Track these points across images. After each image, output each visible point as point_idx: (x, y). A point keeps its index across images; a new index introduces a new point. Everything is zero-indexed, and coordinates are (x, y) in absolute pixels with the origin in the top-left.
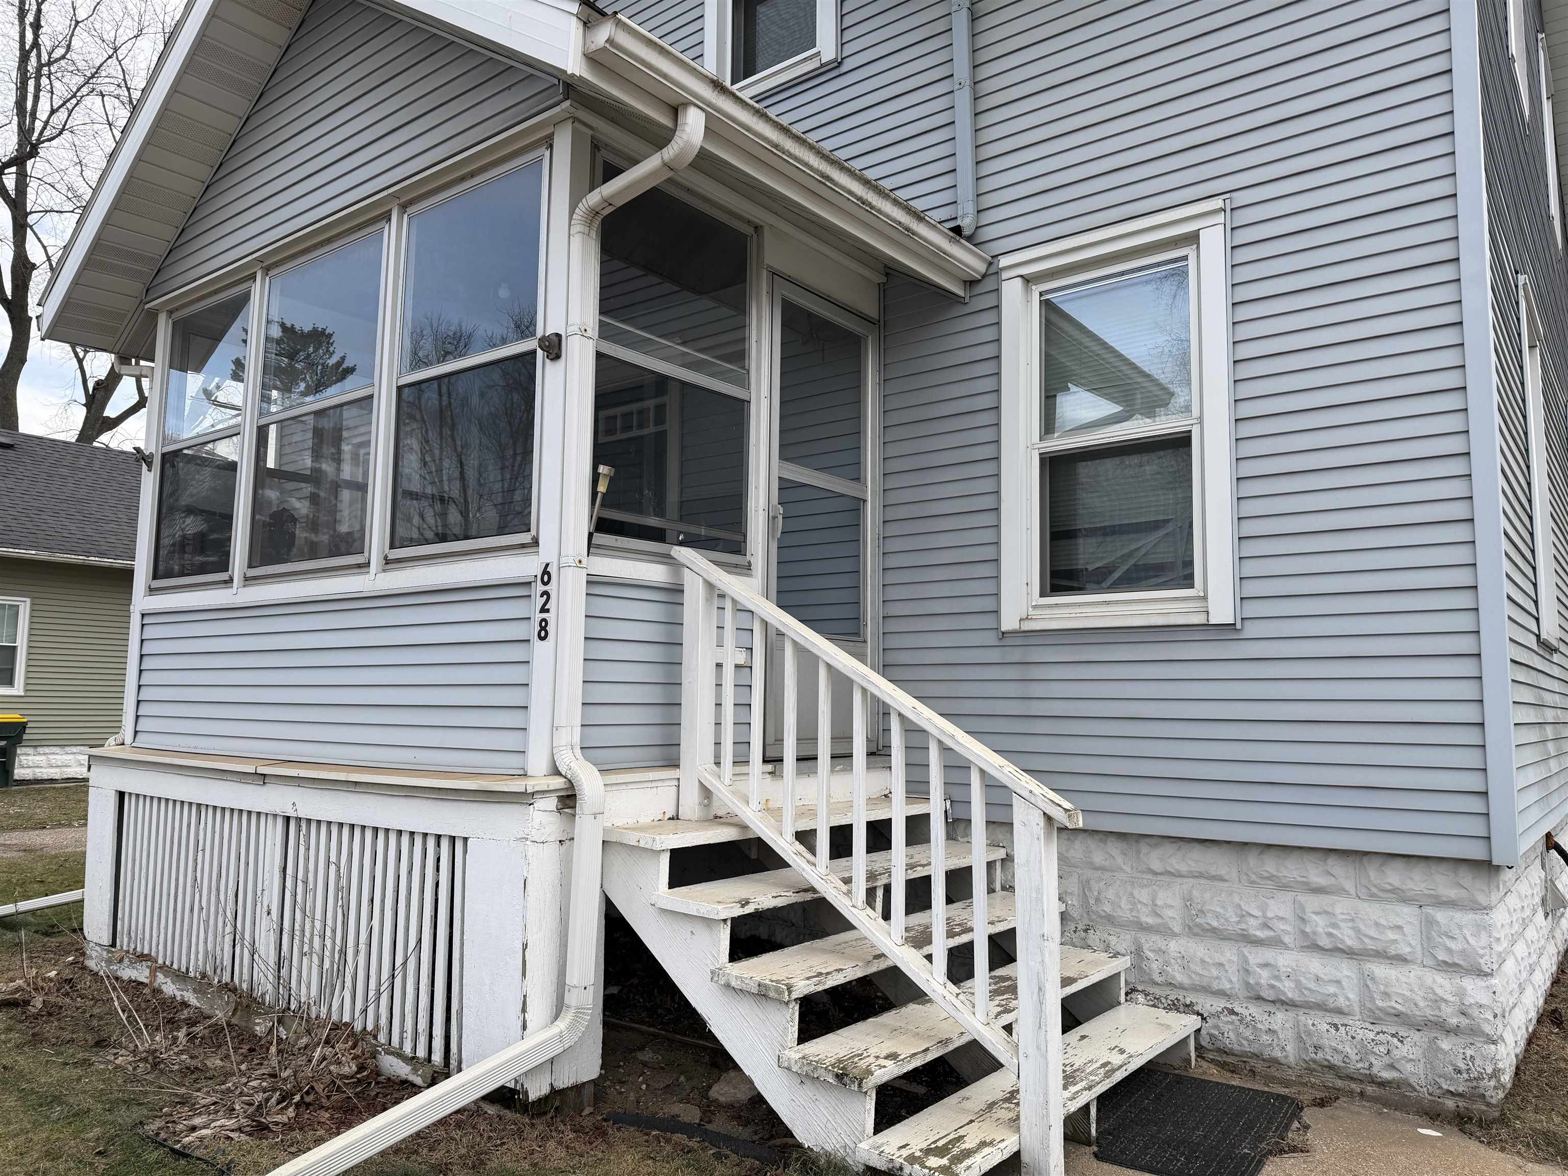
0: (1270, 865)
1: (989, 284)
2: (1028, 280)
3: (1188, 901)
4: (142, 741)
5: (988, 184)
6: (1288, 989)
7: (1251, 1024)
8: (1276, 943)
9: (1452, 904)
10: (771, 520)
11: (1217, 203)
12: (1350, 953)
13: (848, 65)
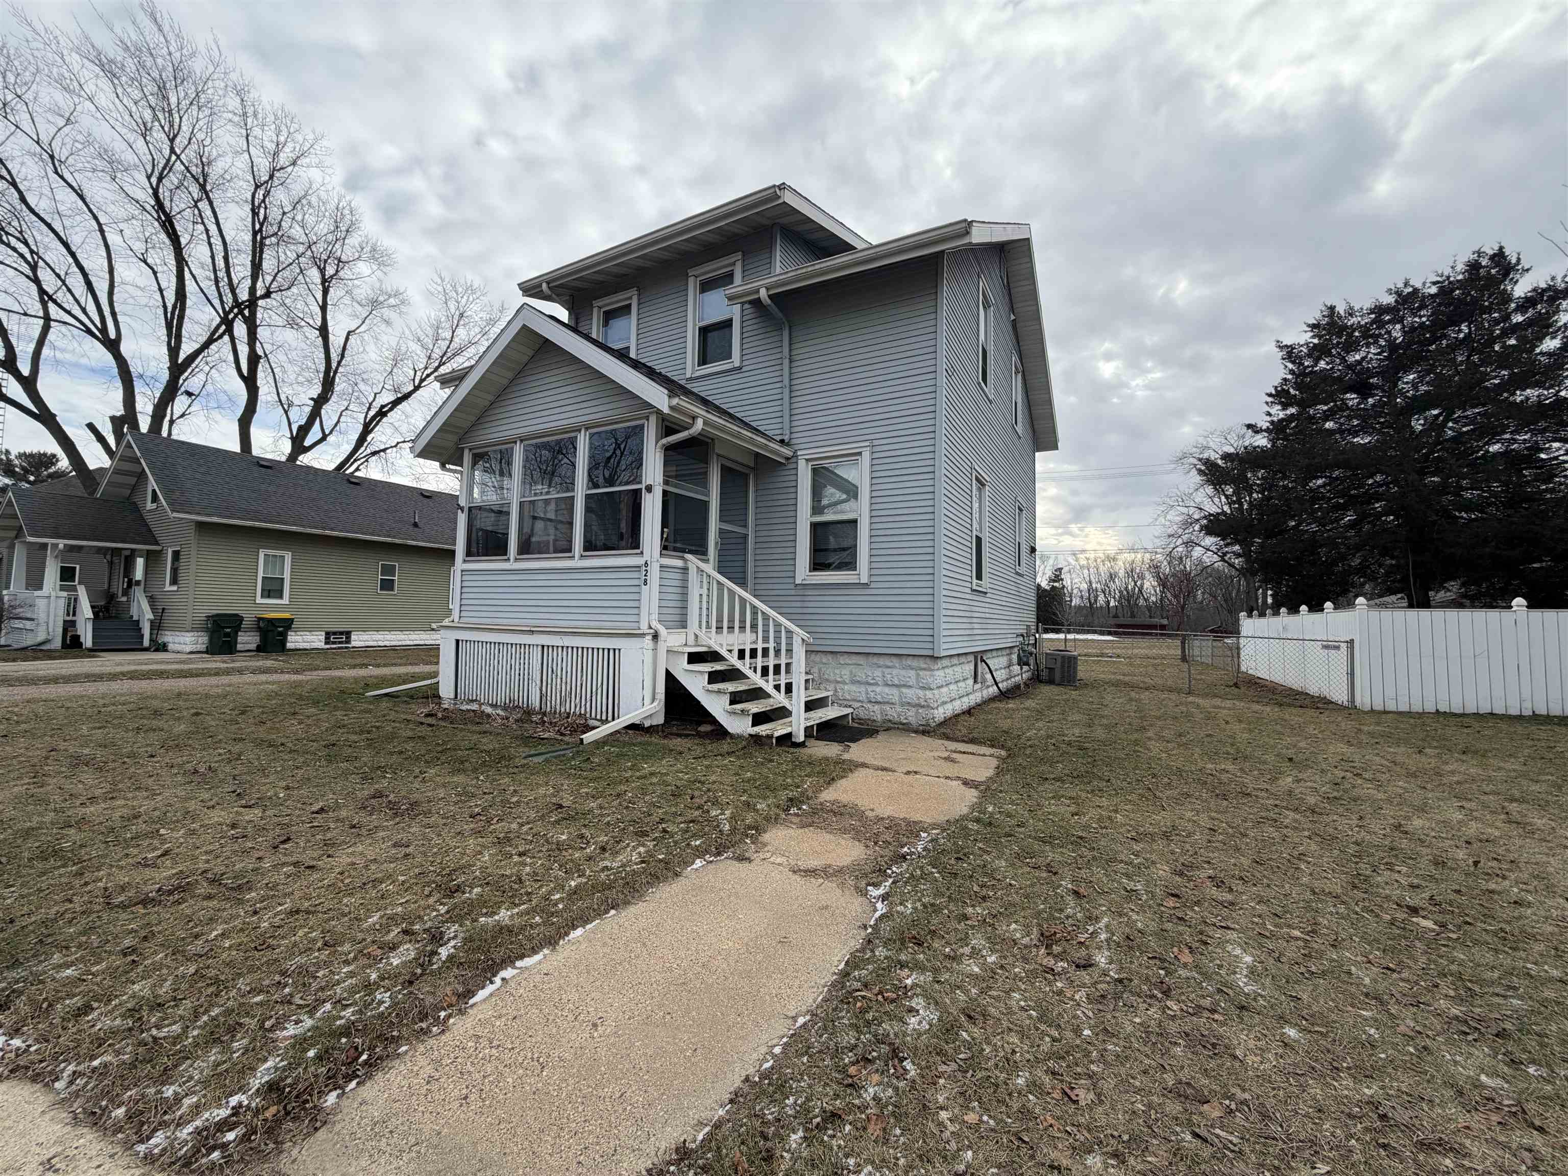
0: (875, 660)
1: (794, 460)
2: (807, 460)
3: (851, 672)
4: (462, 620)
5: (794, 423)
6: (879, 698)
7: (868, 710)
8: (876, 684)
9: (924, 669)
10: (716, 543)
11: (867, 444)
12: (897, 686)
13: (744, 369)
